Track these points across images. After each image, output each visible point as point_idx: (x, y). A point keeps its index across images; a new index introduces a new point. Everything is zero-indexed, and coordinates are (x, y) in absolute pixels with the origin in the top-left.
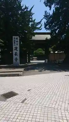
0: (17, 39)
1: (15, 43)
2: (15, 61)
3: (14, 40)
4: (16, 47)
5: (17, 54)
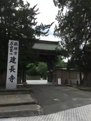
0: (16, 44)
1: (11, 51)
2: (10, 80)
3: (11, 46)
4: (14, 57)
5: (15, 69)
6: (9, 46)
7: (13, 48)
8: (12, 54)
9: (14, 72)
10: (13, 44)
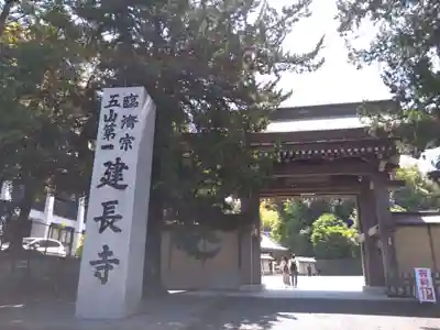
0: (130, 103)
1: (109, 133)
2: (97, 274)
3: (111, 111)
4: (118, 159)
5: (120, 217)
6: (104, 112)
7: (118, 122)
8: (111, 147)
9: (117, 230)
10: (121, 102)
